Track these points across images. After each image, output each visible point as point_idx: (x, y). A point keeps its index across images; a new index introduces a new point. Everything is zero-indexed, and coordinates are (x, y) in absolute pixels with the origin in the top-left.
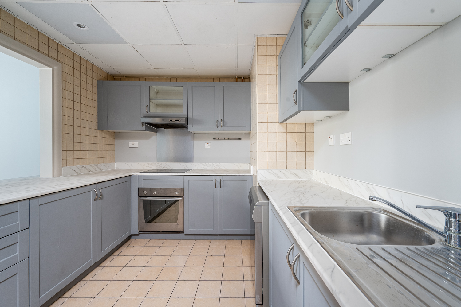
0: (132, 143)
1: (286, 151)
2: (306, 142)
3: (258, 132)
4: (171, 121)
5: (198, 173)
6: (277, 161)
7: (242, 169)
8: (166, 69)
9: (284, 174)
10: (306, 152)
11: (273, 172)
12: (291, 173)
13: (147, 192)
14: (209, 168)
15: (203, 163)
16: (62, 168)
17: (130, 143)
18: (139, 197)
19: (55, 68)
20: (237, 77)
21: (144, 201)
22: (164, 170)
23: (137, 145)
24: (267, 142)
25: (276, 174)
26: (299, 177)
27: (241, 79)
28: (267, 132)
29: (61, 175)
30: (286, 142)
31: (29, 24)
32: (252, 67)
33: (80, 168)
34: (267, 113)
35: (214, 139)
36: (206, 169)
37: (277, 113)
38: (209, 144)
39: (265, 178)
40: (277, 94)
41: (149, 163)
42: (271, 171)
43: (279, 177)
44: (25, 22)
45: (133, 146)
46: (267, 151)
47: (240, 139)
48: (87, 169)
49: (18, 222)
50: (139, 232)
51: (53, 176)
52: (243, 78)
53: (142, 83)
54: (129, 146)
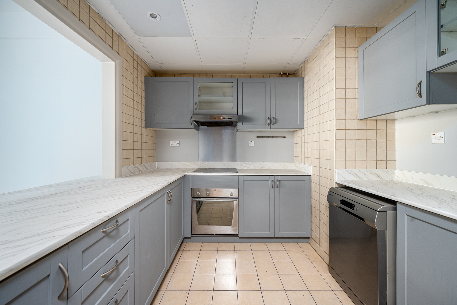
0: (173, 142)
1: (366, 150)
2: (386, 140)
3: (336, 129)
4: (223, 118)
5: (251, 173)
6: (356, 160)
7: (286, 168)
8: (215, 65)
9: (365, 174)
10: (386, 150)
11: (353, 172)
12: (372, 173)
13: (200, 192)
14: (253, 168)
15: (247, 163)
16: (122, 168)
17: (171, 142)
18: (192, 198)
19: (117, 62)
20: (282, 73)
21: (197, 202)
22: (206, 169)
23: (178, 144)
24: (346, 140)
25: (356, 174)
26: (381, 178)
27: (285, 75)
28: (346, 129)
29: (121, 176)
30: (366, 140)
31: (100, 14)
32: (306, 61)
33: (134, 168)
34: (346, 109)
35: (258, 137)
36: (249, 168)
37: (356, 109)
38: (253, 142)
39: (345, 178)
40: (356, 88)
41: (191, 162)
42: (351, 171)
43: (360, 178)
44: (97, 11)
45: (175, 145)
46: (346, 150)
47: (284, 137)
48: (139, 169)
49: (129, 231)
50: (192, 234)
51: (116, 177)
52: (287, 74)
53: (190, 79)
54: (171, 144)
